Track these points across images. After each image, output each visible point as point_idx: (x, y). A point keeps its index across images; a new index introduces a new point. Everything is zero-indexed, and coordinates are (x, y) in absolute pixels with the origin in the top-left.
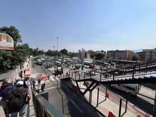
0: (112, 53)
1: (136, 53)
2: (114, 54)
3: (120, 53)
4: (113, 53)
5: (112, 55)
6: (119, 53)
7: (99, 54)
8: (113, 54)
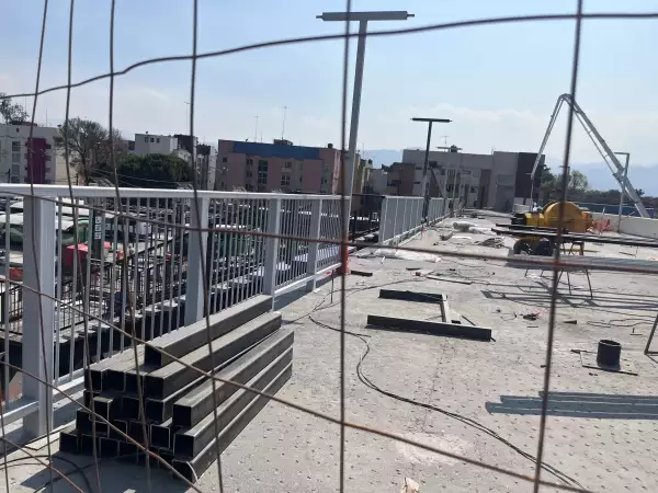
0: (249, 162)
1: (383, 167)
2: (263, 167)
3: (297, 164)
4: (256, 159)
5: (249, 174)
6: (289, 165)
7: (156, 157)
8: (254, 168)
